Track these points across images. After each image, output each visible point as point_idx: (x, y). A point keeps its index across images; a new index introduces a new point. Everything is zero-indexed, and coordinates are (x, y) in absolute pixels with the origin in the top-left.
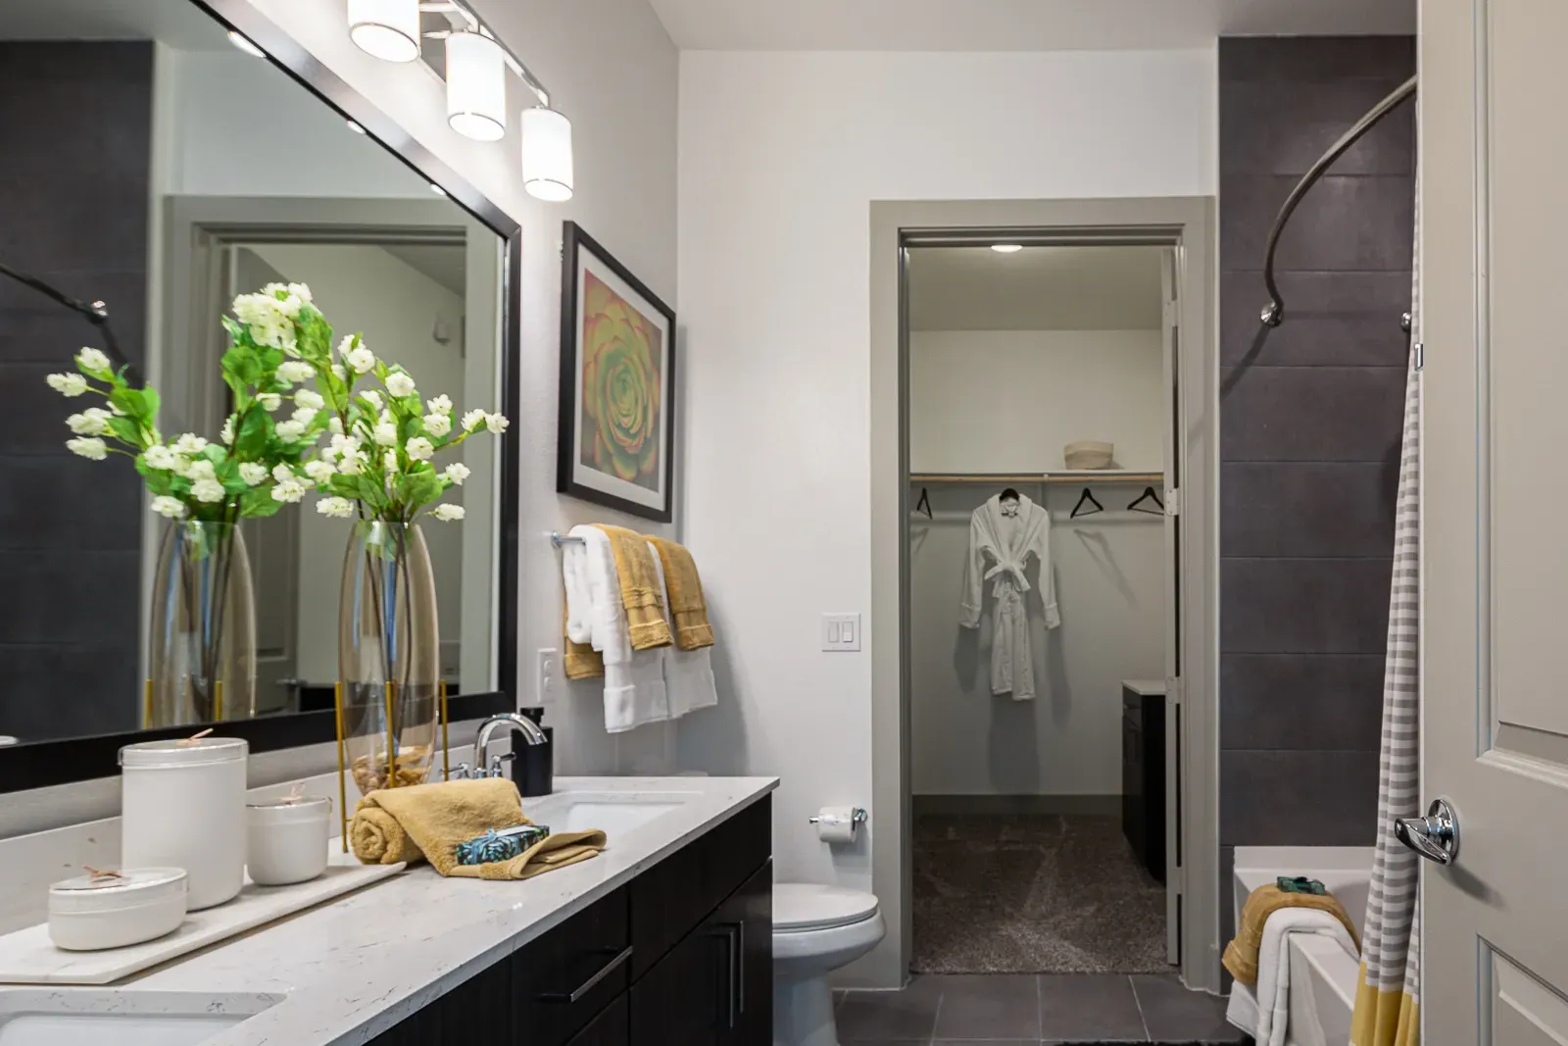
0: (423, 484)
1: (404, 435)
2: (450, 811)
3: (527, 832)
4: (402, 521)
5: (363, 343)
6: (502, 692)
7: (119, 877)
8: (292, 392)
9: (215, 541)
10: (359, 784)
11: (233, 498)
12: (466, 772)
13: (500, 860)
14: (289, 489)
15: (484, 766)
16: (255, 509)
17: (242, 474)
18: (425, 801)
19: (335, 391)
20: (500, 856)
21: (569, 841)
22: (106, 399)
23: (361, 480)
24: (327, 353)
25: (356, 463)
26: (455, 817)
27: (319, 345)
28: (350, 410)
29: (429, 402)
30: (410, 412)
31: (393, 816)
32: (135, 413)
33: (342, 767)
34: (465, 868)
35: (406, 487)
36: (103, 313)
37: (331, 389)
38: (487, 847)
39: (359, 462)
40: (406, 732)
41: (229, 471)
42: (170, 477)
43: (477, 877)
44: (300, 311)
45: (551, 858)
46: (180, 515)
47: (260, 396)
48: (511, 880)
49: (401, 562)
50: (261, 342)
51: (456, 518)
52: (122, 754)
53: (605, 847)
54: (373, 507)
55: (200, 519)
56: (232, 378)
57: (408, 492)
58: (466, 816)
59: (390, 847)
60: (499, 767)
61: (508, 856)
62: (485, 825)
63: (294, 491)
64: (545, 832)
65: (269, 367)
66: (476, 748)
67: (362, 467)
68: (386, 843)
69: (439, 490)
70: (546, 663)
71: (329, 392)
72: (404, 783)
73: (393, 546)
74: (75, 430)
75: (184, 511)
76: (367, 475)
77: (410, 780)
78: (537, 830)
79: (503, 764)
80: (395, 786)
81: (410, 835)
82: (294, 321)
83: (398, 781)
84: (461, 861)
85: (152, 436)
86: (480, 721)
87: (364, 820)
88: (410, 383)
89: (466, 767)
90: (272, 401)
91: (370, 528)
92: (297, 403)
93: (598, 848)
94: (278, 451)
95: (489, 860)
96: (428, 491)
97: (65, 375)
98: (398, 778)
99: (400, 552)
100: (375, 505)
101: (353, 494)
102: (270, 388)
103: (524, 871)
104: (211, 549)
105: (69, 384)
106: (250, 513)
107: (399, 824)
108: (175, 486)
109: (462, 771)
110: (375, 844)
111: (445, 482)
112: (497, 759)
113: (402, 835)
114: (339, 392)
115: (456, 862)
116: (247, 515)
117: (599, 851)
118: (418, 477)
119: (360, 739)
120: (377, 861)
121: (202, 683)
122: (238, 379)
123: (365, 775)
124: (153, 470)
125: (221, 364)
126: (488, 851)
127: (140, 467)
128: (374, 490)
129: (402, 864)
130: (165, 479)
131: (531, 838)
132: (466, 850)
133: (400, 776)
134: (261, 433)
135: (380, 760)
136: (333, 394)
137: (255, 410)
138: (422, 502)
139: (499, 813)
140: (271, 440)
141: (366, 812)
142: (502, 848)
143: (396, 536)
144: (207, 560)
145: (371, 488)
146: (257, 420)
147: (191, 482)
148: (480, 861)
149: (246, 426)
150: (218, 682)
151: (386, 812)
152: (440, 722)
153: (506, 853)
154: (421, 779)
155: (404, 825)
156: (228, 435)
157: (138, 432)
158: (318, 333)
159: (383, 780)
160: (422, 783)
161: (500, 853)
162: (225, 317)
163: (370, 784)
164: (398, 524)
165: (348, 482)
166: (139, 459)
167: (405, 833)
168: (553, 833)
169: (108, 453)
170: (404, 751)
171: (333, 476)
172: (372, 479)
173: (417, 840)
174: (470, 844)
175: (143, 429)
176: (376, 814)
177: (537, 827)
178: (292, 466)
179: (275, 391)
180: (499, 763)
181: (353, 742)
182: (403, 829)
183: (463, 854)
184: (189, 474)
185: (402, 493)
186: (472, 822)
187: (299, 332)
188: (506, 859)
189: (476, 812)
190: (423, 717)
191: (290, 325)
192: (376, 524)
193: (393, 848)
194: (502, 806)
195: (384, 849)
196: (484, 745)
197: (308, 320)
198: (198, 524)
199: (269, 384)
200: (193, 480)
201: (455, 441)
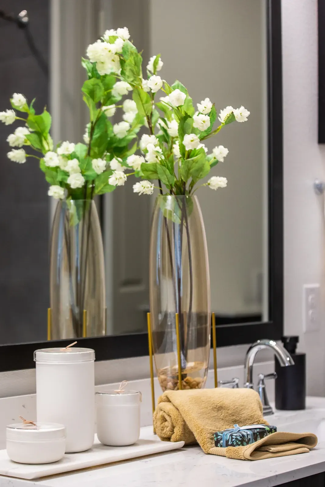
0: (197, 165)
1: (183, 131)
2: (213, 409)
3: (260, 428)
4: (184, 194)
5: (162, 61)
6: (272, 322)
7: (35, 425)
8: (121, 103)
9: (81, 213)
10: (162, 386)
11: (91, 182)
12: (237, 384)
13: (239, 445)
14: (118, 177)
15: (251, 382)
16: (102, 188)
17: (93, 167)
18: (197, 401)
19: (144, 101)
20: (239, 443)
21: (289, 438)
22: (25, 122)
23: (159, 166)
24: (139, 76)
25: (155, 156)
26: (216, 414)
27: (135, 70)
28: (153, 113)
29: (198, 105)
30: (186, 114)
31: (177, 409)
32: (39, 130)
33: (152, 376)
34: (219, 450)
35: (186, 169)
36: (25, 20)
37: (142, 101)
38: (231, 435)
39: (156, 154)
40: (190, 352)
41: (87, 165)
42: (57, 172)
43: (225, 456)
44: (123, 48)
45: (273, 449)
46: (63, 197)
47: (104, 108)
48: (245, 460)
49: (185, 224)
50: (102, 73)
51: (222, 187)
52: (35, 354)
53: (315, 447)
54: (167, 185)
55: (73, 199)
56: (88, 100)
57: (188, 172)
58: (223, 413)
59: (176, 430)
60: (263, 384)
61: (245, 443)
62: (235, 422)
63: (121, 178)
64: (273, 430)
65: (108, 87)
66: (245, 367)
67: (159, 157)
68: (173, 427)
69: (207, 167)
70: (310, 297)
71: (141, 103)
72: (188, 387)
73: (179, 212)
74: (11, 144)
75: (64, 194)
76: (162, 163)
77: (193, 386)
78: (267, 429)
79: (266, 381)
80: (182, 389)
81: (187, 423)
82: (120, 55)
83: (184, 386)
84: (217, 443)
85: (48, 143)
86: (247, 346)
87: (161, 410)
88: (183, 96)
89: (237, 381)
90: (110, 110)
91: (165, 200)
92: (125, 110)
93: (310, 447)
94: (115, 145)
95: (232, 445)
96: (200, 169)
97: (6, 112)
98: (184, 383)
99: (184, 217)
100: (168, 183)
101: (154, 176)
102: (109, 102)
103: (252, 454)
104: (79, 219)
105: (8, 117)
106: (100, 191)
107: (181, 414)
108: (59, 178)
109: (234, 384)
110: (167, 427)
111: (212, 161)
112: (262, 377)
113: (183, 423)
114: (147, 102)
115: (214, 445)
116: (99, 192)
117: (310, 450)
118: (193, 160)
119: (162, 355)
120: (168, 439)
121: (77, 310)
122: (91, 100)
123: (165, 380)
124: (48, 168)
125: (81, 91)
126: (232, 438)
127: (42, 167)
128: (167, 173)
129: (182, 443)
130: (54, 173)
131: (262, 433)
132: (219, 437)
133: (185, 382)
134: (105, 134)
135: (175, 370)
136: (143, 104)
137: (101, 119)
138: (197, 177)
139: (245, 414)
140: (111, 138)
141: (162, 404)
142: (241, 437)
143: (181, 204)
144: (78, 225)
145: (164, 171)
146: (102, 126)
147: (67, 174)
148: (227, 445)
149: (96, 131)
150: (85, 311)
151: (174, 405)
152: (212, 346)
153: (243, 441)
154: (200, 385)
155: (183, 415)
156: (86, 137)
157: (41, 141)
158: (133, 62)
159: (175, 384)
160: (199, 388)
161: (239, 441)
162: (83, 59)
163: (168, 386)
164: (182, 196)
165: (151, 168)
166: (42, 161)
167: (184, 421)
168: (278, 431)
169: (27, 158)
170: (190, 365)
171: (142, 165)
172: (165, 166)
173: (192, 426)
174: (222, 433)
175: (43, 139)
176: (168, 407)
177: (268, 426)
178: (120, 159)
179: (111, 104)
180: (263, 380)
181: (158, 357)
182: (183, 419)
183: (217, 439)
184: (67, 169)
185: (184, 174)
186: (227, 419)
187: (122, 62)
188: (243, 445)
189: (230, 412)
190: (200, 342)
191: (117, 58)
192: (170, 198)
193: (178, 431)
194: (248, 409)
195: (173, 431)
196: (250, 364)
197: (127, 53)
198: (72, 202)
199: (109, 99)
200: (68, 173)
201: (215, 131)
